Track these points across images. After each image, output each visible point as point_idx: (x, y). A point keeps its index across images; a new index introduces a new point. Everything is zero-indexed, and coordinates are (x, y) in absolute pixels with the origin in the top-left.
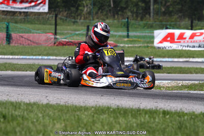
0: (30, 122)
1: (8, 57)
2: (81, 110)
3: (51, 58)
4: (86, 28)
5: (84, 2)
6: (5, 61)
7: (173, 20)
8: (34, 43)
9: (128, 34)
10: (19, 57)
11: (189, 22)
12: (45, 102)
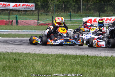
0: (26, 62)
1: (17, 31)
2: (50, 56)
3: (36, 31)
4: (52, 17)
5: (51, 5)
6: (15, 33)
7: (91, 13)
8: (28, 24)
9: (71, 20)
10: (22, 31)
11: (99, 13)
12: (33, 52)
